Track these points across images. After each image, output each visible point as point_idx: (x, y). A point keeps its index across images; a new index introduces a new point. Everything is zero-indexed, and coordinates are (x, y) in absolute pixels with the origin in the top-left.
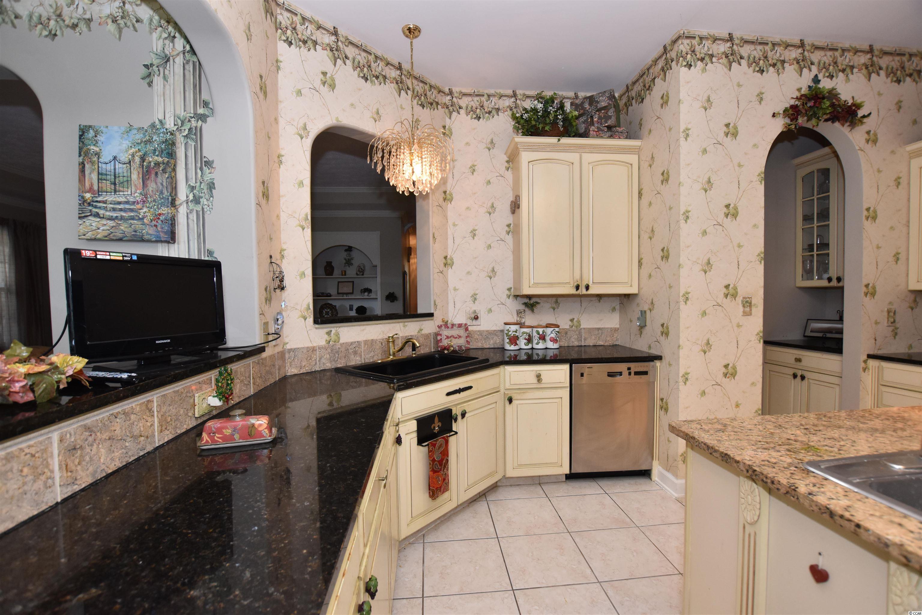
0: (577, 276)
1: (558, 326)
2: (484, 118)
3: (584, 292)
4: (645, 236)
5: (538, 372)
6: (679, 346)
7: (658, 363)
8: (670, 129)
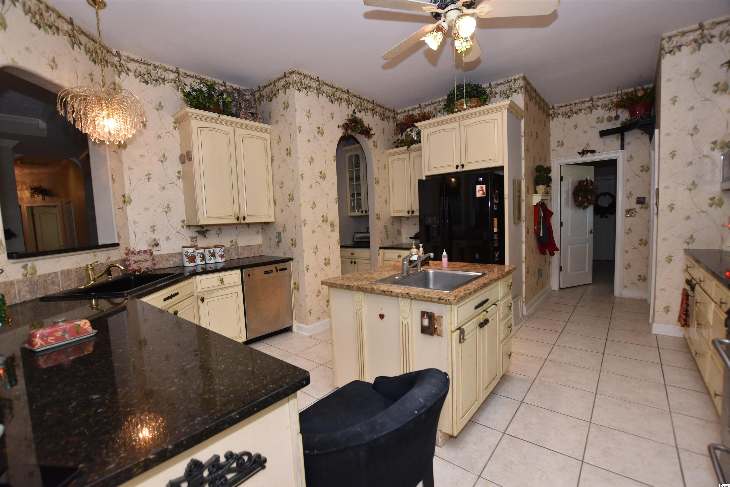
0: (237, 211)
1: (224, 246)
2: (152, 84)
3: (242, 221)
4: (277, 186)
5: (220, 277)
6: (303, 251)
7: (291, 262)
8: (290, 124)
